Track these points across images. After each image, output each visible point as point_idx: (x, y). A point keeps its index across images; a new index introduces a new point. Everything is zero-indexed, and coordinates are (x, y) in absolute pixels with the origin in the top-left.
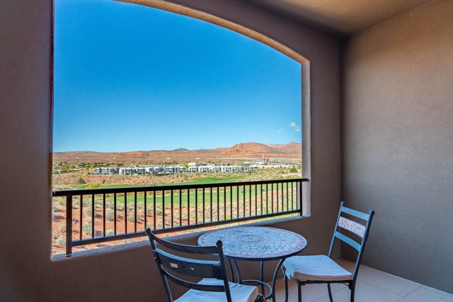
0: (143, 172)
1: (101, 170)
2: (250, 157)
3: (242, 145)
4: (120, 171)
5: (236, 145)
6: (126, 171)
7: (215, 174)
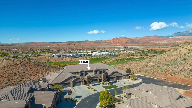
0: (69, 56)
1: (53, 55)
2: (119, 46)
3: (117, 38)
4: (61, 56)
5: (114, 39)
6: (63, 56)
7: (98, 57)
